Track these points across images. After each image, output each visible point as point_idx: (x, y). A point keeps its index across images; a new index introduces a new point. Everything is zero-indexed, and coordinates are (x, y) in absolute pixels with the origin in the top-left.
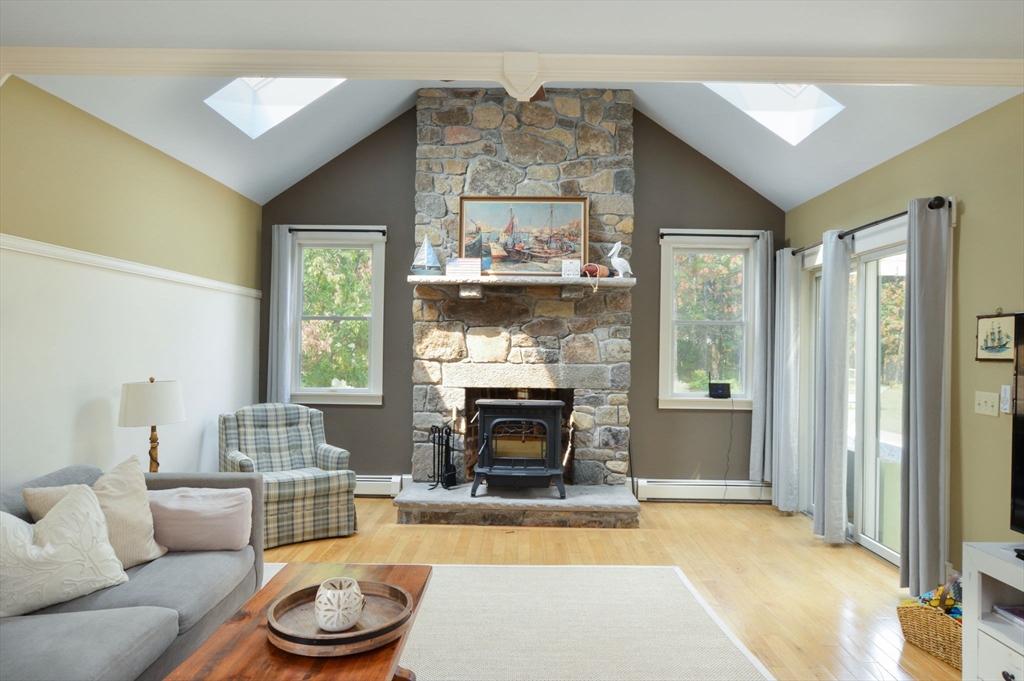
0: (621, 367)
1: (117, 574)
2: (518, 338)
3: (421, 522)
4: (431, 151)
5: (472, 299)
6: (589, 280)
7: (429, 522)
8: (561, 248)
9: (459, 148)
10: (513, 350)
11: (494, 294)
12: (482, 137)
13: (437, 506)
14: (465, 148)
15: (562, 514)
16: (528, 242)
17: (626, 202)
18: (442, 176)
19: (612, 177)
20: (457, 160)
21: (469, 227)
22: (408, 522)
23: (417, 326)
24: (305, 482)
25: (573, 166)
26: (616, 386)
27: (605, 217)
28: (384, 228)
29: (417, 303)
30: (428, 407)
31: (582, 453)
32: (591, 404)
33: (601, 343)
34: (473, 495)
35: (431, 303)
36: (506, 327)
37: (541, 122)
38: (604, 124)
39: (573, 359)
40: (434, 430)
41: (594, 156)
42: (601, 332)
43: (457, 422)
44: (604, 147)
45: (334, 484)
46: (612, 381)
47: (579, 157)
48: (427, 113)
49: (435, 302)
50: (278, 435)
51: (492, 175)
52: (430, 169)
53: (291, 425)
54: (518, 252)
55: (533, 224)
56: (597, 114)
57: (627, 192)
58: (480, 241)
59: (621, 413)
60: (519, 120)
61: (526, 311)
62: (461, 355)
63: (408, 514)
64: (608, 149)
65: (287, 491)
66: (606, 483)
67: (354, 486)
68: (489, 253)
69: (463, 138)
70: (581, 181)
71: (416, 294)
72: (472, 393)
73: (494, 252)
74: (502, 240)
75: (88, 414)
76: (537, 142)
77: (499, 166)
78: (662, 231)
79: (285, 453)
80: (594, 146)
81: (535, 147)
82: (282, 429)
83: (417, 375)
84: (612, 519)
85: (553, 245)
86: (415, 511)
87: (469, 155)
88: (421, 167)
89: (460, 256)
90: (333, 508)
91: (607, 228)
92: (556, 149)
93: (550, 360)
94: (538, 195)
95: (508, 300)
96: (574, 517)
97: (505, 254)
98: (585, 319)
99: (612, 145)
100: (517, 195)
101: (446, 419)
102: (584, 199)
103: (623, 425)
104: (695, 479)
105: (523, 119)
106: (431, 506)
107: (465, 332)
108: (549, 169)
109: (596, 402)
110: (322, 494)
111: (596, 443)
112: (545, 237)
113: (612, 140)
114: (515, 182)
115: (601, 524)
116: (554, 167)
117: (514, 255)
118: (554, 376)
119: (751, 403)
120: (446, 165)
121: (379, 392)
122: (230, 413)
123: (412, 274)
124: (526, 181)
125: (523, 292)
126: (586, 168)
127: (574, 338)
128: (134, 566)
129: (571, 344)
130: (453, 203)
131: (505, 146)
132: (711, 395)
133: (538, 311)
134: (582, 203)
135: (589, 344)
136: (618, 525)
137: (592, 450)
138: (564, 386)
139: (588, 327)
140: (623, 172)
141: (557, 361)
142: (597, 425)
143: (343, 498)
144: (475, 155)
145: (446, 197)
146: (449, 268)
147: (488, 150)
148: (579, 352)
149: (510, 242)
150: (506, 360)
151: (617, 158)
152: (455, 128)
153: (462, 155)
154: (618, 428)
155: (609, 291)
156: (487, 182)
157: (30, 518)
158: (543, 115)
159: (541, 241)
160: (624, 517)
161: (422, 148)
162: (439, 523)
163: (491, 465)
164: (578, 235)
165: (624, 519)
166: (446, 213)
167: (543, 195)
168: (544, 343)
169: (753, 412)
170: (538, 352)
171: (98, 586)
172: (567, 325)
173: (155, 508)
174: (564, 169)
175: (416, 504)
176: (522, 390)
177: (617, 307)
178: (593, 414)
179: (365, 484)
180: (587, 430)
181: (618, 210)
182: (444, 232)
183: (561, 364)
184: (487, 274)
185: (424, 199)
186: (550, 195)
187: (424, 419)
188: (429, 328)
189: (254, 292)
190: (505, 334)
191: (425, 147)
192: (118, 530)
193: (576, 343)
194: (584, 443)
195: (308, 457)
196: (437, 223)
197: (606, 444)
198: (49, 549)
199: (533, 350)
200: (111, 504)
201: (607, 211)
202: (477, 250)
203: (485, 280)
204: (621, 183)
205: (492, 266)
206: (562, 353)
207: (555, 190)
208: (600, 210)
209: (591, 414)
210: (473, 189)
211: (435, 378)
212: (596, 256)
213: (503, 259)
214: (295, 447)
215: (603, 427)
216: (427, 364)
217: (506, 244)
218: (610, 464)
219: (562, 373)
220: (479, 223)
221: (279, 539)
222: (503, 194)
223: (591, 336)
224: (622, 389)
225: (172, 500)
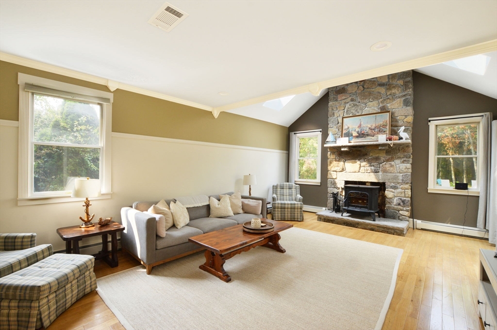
0: (406, 175)
1: (232, 214)
2: (364, 164)
3: (324, 221)
4: (333, 104)
5: (346, 151)
6: (389, 142)
7: (327, 222)
8: (379, 131)
9: (342, 101)
10: (362, 168)
11: (354, 149)
12: (350, 96)
13: (329, 217)
14: (344, 101)
15: (372, 226)
16: (366, 130)
17: (410, 110)
18: (337, 111)
19: (402, 102)
20: (342, 105)
21: (345, 127)
22: (320, 221)
23: (329, 160)
24: (288, 204)
25: (384, 100)
26: (404, 182)
27: (398, 117)
28: (321, 130)
29: (329, 153)
30: (332, 186)
31: (388, 207)
32: (393, 188)
33: (397, 166)
34: (342, 216)
35: (333, 153)
36: (359, 160)
37: (372, 86)
38: (398, 82)
39: (385, 171)
40: (333, 194)
41: (394, 94)
42: (398, 161)
43: (342, 192)
44: (398, 90)
45: (296, 206)
46: (402, 180)
47: (387, 96)
48: (332, 92)
49: (334, 152)
50: (286, 191)
51: (354, 108)
52: (333, 110)
53: (290, 189)
54: (363, 134)
55: (368, 123)
56: (395, 79)
57: (409, 106)
58: (349, 131)
59: (406, 193)
60: (363, 87)
61: (366, 154)
62: (343, 170)
63: (320, 218)
64: (400, 91)
65: (283, 206)
66: (399, 219)
67: (303, 207)
68: (352, 135)
69: (344, 98)
70: (388, 105)
71: (329, 150)
72: (347, 182)
73: (354, 135)
74: (357, 130)
75: (237, 182)
76: (370, 94)
77: (356, 105)
78: (429, 119)
79: (288, 196)
80: (393, 91)
81: (369, 96)
82: (288, 190)
83: (329, 176)
84: (393, 231)
85: (376, 130)
86: (322, 218)
87: (346, 103)
88: (330, 109)
89: (342, 137)
90: (296, 213)
91: (400, 121)
92: (378, 95)
93: (376, 172)
94: (370, 113)
95: (360, 151)
96: (377, 228)
97: (358, 135)
98: (390, 157)
99: (402, 89)
100: (363, 114)
101: (338, 191)
102: (389, 112)
103: (408, 197)
104: (447, 223)
105: (365, 87)
106: (327, 217)
107: (344, 162)
108: (375, 103)
109: (395, 188)
110: (293, 208)
111: (395, 203)
112: (373, 127)
113: (402, 87)
114: (362, 110)
115: (388, 232)
116: (377, 102)
117: (361, 135)
118: (377, 177)
119: (479, 193)
120: (338, 108)
121: (320, 181)
122: (275, 185)
123: (326, 144)
124: (366, 108)
125: (365, 148)
126: (390, 100)
127: (386, 164)
128: (236, 214)
129: (384, 166)
130: (340, 120)
131: (358, 97)
132: (456, 188)
133: (371, 154)
134: (388, 113)
135: (392, 166)
136: (395, 234)
137: (393, 206)
138: (381, 181)
139: (392, 159)
140: (407, 99)
141: (378, 172)
142: (395, 197)
143: (299, 210)
144: (348, 103)
145: (338, 118)
146: (337, 141)
147: (352, 100)
148: (388, 169)
149: (360, 131)
150: (359, 172)
151: (404, 94)
152: (341, 95)
153: (343, 103)
154: (405, 199)
155: (401, 145)
156: (352, 111)
157: (219, 200)
158: (373, 84)
159: (372, 129)
160: (398, 231)
161: (330, 103)
162: (329, 222)
163: (348, 206)
164: (386, 126)
165: (399, 232)
166: (338, 123)
167: (372, 112)
168: (373, 166)
169: (480, 197)
170: (371, 169)
171: (228, 215)
172: (382, 159)
173: (242, 202)
174: (381, 102)
175: (322, 216)
176: (367, 182)
177: (404, 151)
178: (394, 192)
179: (306, 208)
180: (391, 198)
181: (405, 114)
182: (337, 129)
183: (380, 173)
184: (351, 142)
185: (331, 120)
186: (376, 112)
187: (331, 190)
188: (332, 161)
189: (285, 152)
190: (358, 162)
191: (331, 103)
192: (233, 206)
193: (387, 165)
194: (389, 203)
195: (294, 198)
196: (335, 127)
197: (399, 204)
198: (219, 206)
199: (369, 168)
200: (233, 200)
201: (399, 115)
202: (348, 135)
203: (350, 144)
204: (406, 103)
205: (353, 139)
206: (381, 169)
207: (377, 110)
208: (396, 115)
209: (393, 192)
210: (347, 114)
211: (334, 177)
212: (394, 132)
213: (357, 137)
214: (290, 195)
215: (398, 198)
216: (332, 172)
217: (358, 131)
218: (401, 212)
219: (380, 176)
220: (349, 126)
221: (281, 218)
222: (357, 114)
223: (393, 163)
224: (407, 183)
225: (246, 201)
